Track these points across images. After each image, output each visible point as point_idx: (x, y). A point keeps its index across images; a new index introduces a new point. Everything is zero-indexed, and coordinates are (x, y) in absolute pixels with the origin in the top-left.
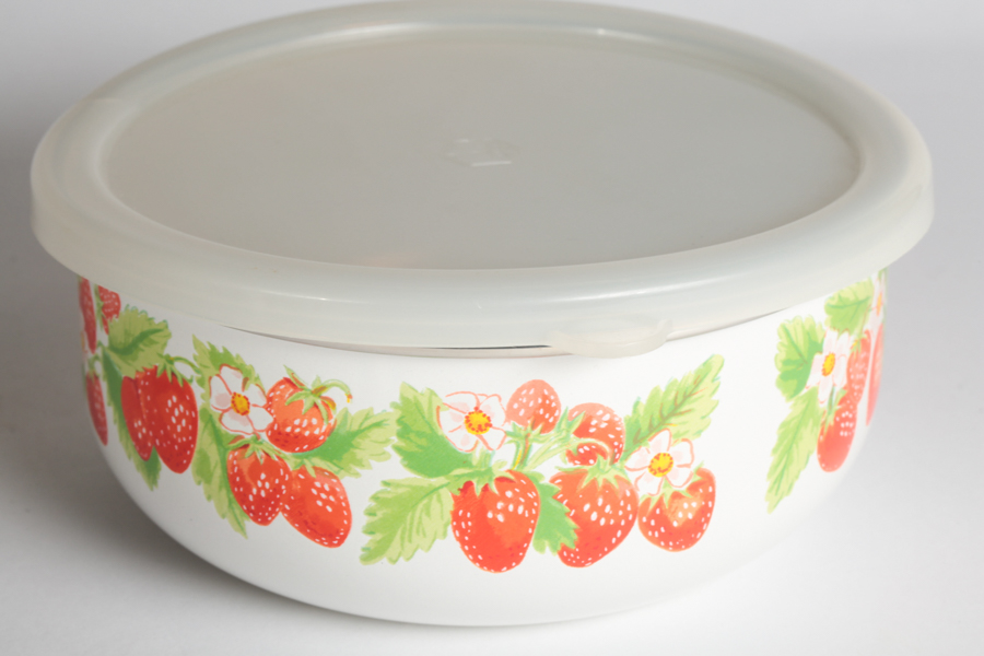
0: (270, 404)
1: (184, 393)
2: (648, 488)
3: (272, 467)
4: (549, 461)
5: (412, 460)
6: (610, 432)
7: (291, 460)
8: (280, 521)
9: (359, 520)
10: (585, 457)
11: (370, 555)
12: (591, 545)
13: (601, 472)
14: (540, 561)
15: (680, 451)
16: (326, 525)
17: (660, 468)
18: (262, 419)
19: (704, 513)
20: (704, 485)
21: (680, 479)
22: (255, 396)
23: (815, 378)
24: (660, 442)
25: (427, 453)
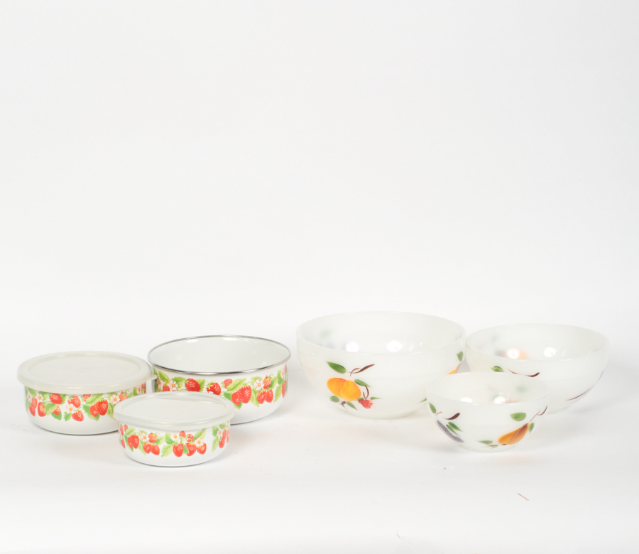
0: (149, 437)
1: (137, 437)
2: (198, 445)
3: (149, 445)
4: (185, 442)
5: (168, 443)
6: (192, 438)
7: (152, 444)
8: (151, 453)
9: (161, 451)
10: (189, 441)
11: (162, 456)
12: (191, 453)
13: (191, 443)
14: (184, 455)
15: (201, 440)
16: (156, 452)
17: (199, 442)
18: (148, 439)
19: (205, 449)
20: (205, 445)
21: (202, 444)
22: (147, 436)
23: (218, 434)
24: (198, 439)
25: (170, 442)
